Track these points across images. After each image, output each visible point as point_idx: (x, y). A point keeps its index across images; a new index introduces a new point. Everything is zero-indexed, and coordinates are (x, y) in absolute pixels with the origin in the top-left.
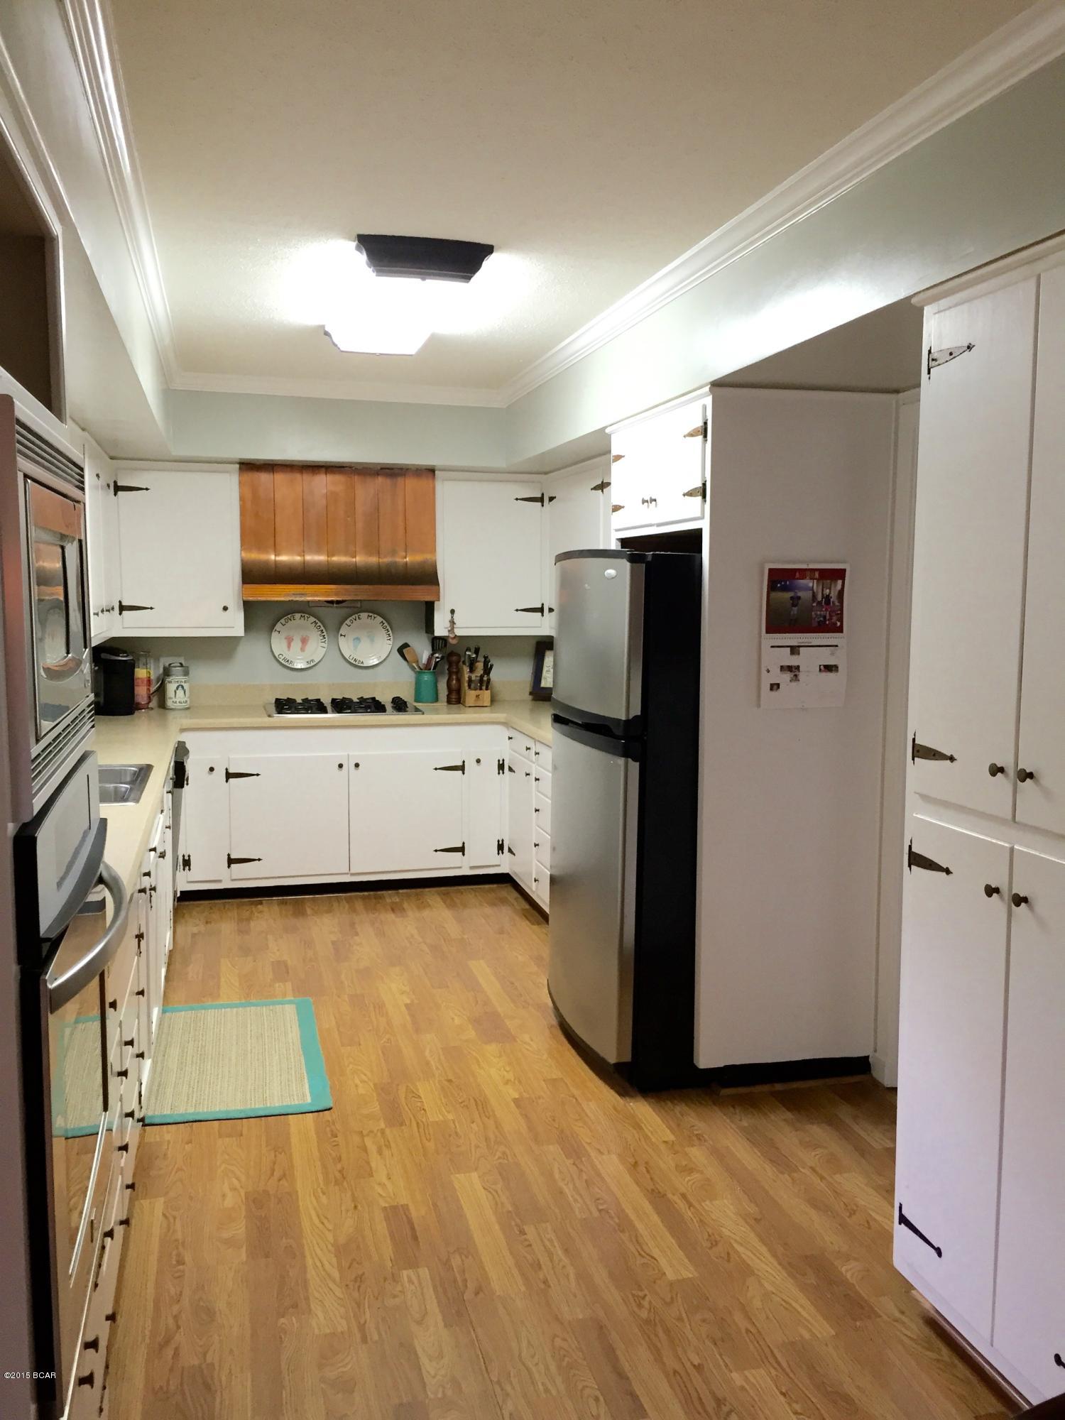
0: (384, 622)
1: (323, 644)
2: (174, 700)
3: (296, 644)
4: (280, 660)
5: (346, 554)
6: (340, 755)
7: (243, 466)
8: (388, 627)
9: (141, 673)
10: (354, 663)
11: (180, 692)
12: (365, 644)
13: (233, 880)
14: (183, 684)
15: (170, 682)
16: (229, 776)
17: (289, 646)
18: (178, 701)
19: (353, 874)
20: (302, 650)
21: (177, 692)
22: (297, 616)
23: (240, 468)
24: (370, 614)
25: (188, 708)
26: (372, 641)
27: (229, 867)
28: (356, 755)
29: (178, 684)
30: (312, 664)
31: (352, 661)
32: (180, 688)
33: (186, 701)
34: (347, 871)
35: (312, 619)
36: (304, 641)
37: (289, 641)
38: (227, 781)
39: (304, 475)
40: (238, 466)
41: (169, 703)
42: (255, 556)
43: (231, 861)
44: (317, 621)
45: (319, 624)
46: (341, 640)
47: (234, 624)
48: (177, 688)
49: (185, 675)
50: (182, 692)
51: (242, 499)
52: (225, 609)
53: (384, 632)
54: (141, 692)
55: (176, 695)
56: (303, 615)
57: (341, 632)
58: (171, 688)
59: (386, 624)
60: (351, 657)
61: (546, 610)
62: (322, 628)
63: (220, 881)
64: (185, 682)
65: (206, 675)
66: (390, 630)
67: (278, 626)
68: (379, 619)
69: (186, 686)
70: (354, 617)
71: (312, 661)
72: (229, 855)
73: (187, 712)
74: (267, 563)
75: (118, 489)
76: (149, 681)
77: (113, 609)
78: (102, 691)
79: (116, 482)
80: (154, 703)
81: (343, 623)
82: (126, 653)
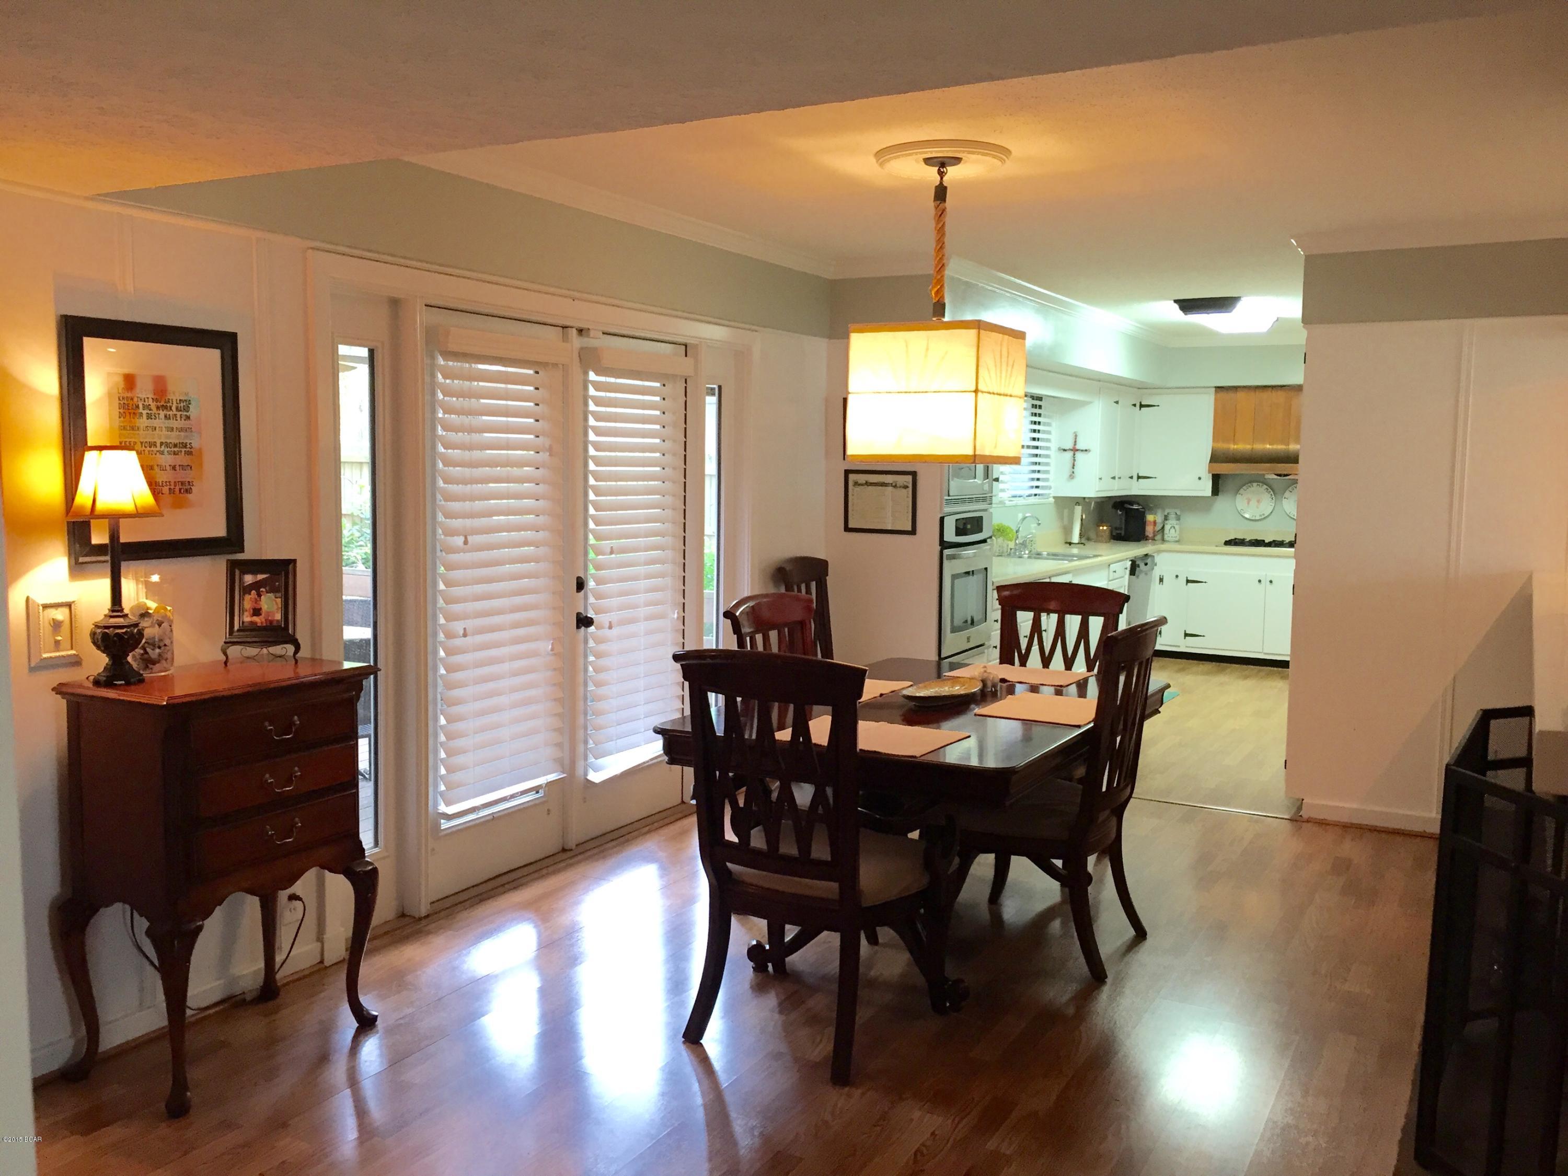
1: (1271, 504)
2: (1169, 535)
3: (1253, 503)
4: (1240, 513)
5: (1282, 443)
7: (1218, 389)
9: (1150, 518)
11: (1173, 531)
13: (1186, 647)
14: (1175, 526)
15: (1168, 524)
16: (1188, 581)
17: (1248, 503)
18: (1171, 536)
19: (1265, 654)
20: (1257, 507)
21: (1171, 530)
22: (1255, 484)
23: (1216, 391)
25: (1177, 541)
27: (1184, 638)
29: (1172, 526)
30: (1263, 517)
31: (1291, 516)
32: (1173, 528)
33: (1177, 537)
34: (1261, 651)
35: (1265, 487)
36: (1259, 501)
37: (1249, 501)
38: (1186, 584)
39: (1257, 393)
40: (1214, 389)
41: (1166, 537)
42: (1223, 446)
43: (1186, 635)
44: (1269, 488)
45: (1270, 490)
46: (1284, 501)
47: (1206, 488)
48: (1171, 528)
49: (1177, 521)
50: (1174, 530)
51: (1216, 409)
52: (1200, 478)
54: (1149, 530)
55: (1170, 533)
56: (1259, 483)
57: (1286, 495)
58: (1167, 527)
60: (1291, 513)
62: (1272, 493)
63: (1179, 646)
64: (1177, 525)
65: (1193, 521)
67: (1241, 491)
69: (1177, 527)
70: (1295, 485)
71: (1264, 514)
72: (1185, 631)
73: (1177, 543)
74: (1228, 450)
75: (1141, 406)
76: (1155, 523)
77: (1131, 477)
78: (1123, 527)
79: (1141, 403)
80: (1159, 537)
81: (1286, 490)
82: (1139, 504)
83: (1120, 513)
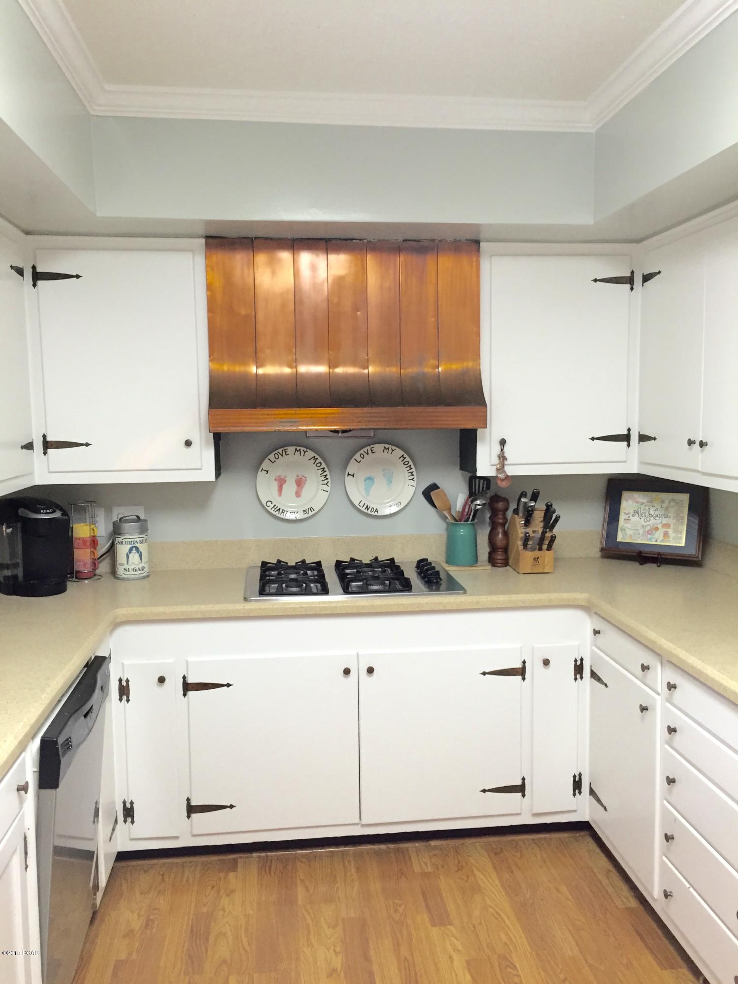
0: (405, 456)
1: (325, 487)
2: (127, 567)
3: (290, 487)
4: (269, 509)
5: (354, 363)
6: (346, 655)
7: (210, 240)
8: (411, 463)
9: (81, 530)
10: (366, 511)
11: (134, 556)
12: (380, 486)
13: (194, 836)
14: (138, 545)
15: (121, 543)
16: (188, 687)
17: (280, 490)
18: (131, 568)
19: (363, 826)
20: (298, 495)
21: (131, 555)
22: (291, 450)
23: (207, 244)
24: (387, 446)
25: (148, 576)
26: (390, 481)
27: (189, 817)
28: (369, 654)
29: (130, 546)
30: (311, 513)
31: (363, 509)
32: (134, 551)
33: (143, 568)
34: (357, 821)
35: (311, 454)
36: (300, 483)
37: (281, 482)
38: (185, 695)
40: (203, 241)
41: (120, 571)
42: (230, 370)
43: (192, 809)
44: (317, 457)
45: (320, 460)
46: (348, 480)
47: (202, 465)
48: (131, 550)
49: (141, 533)
50: (137, 556)
51: (209, 287)
52: (188, 443)
53: (405, 469)
54: (82, 557)
55: (129, 559)
56: (298, 448)
57: (350, 469)
58: (122, 550)
59: (408, 459)
60: (362, 504)
61: (634, 438)
62: (324, 465)
63: (176, 838)
64: (141, 542)
65: (174, 528)
66: (412, 466)
67: (266, 464)
68: (399, 452)
69: (143, 547)
70: (365, 449)
71: (311, 509)
72: (188, 800)
73: (145, 581)
74: (246, 376)
75: (38, 277)
76: (94, 542)
77: (29, 446)
78: (19, 560)
79: (34, 268)
80: (104, 567)
81: (351, 458)
82: (54, 507)
83: (9, 530)
